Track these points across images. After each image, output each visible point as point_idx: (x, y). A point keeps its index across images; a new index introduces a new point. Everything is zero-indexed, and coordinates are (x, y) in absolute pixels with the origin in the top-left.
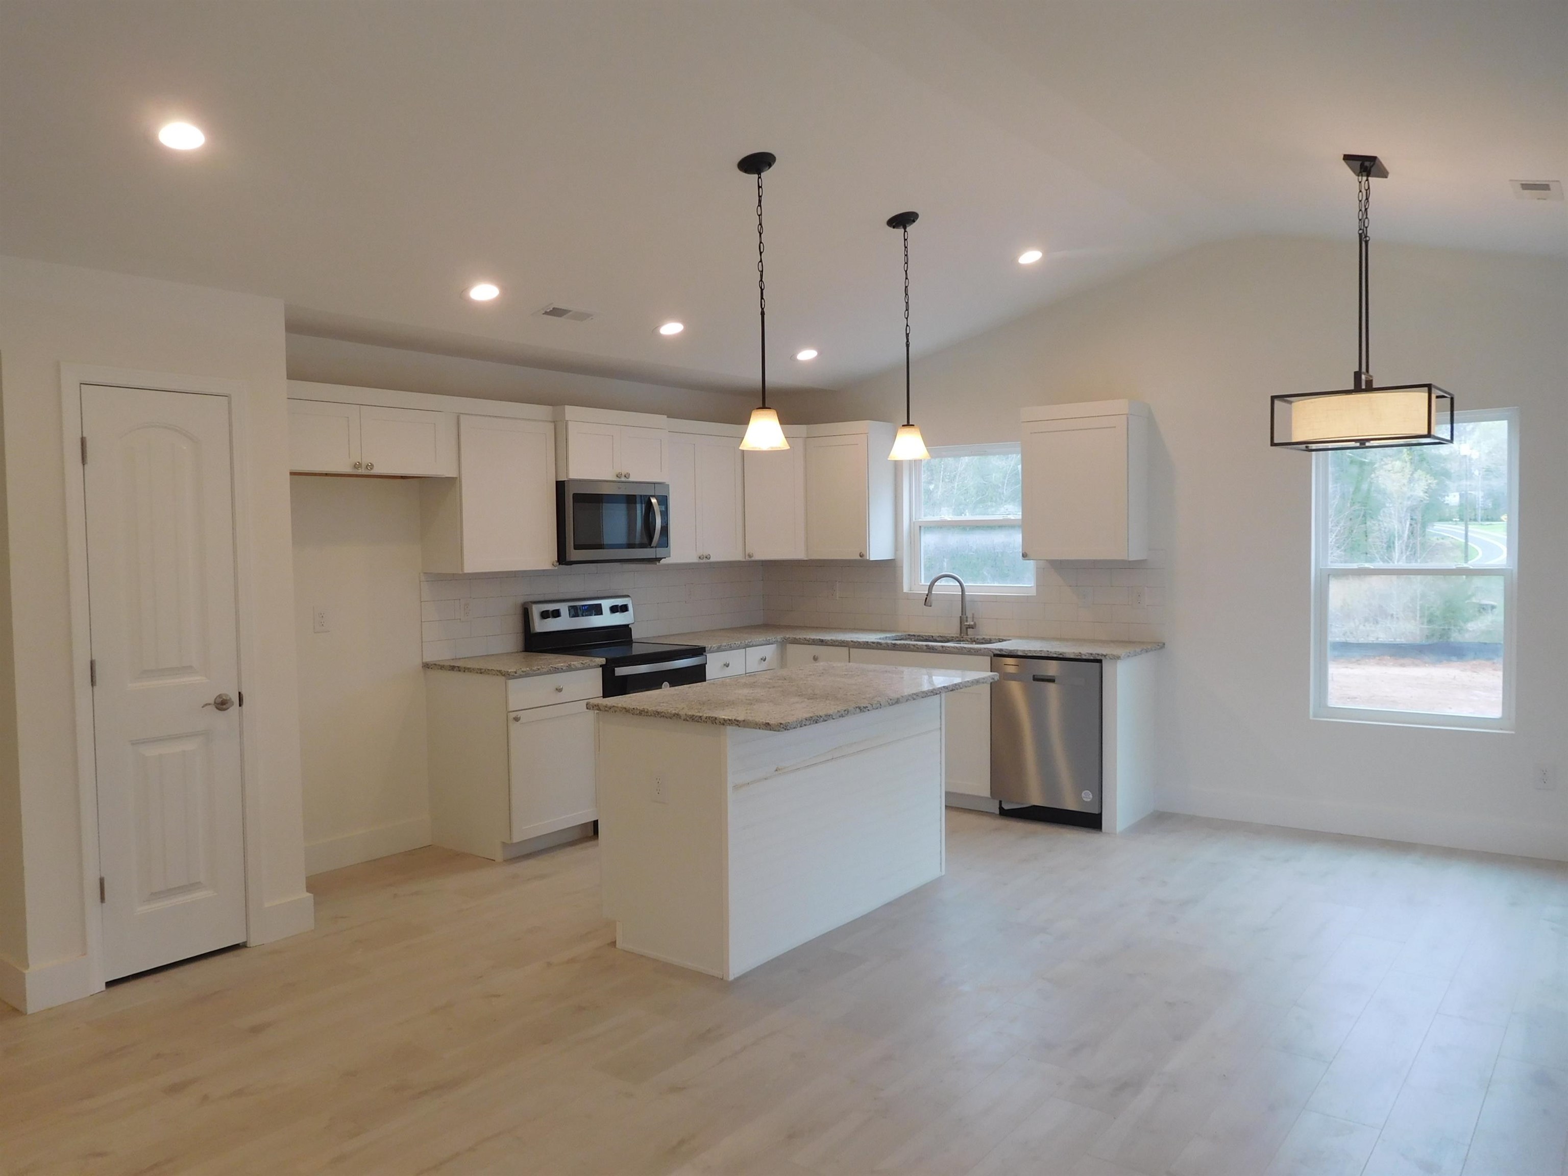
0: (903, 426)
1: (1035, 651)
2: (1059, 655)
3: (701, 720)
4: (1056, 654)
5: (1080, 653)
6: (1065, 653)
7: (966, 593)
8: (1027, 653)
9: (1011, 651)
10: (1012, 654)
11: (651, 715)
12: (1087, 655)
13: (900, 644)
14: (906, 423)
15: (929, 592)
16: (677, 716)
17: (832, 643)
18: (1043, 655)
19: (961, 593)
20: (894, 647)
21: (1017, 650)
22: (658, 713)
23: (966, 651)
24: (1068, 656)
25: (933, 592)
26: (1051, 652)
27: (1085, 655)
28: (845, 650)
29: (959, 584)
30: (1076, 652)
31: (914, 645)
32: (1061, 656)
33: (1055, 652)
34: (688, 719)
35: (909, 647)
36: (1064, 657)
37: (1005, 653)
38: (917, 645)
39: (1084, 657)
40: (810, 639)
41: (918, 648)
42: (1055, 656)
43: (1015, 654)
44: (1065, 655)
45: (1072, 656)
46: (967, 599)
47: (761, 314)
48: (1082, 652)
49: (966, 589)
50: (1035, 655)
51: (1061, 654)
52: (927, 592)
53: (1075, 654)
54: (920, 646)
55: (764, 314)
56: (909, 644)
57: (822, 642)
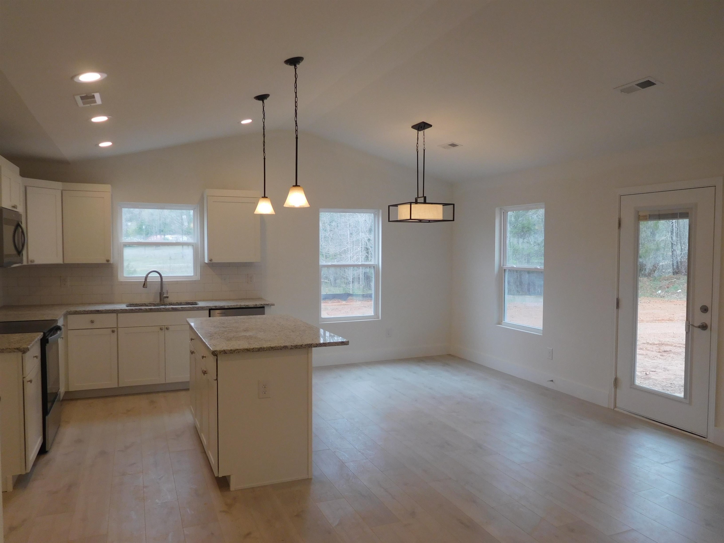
0: (262, 197)
1: (234, 306)
2: (246, 306)
3: (302, 347)
4: (244, 306)
5: (256, 304)
6: (249, 305)
7: (163, 280)
8: (229, 306)
9: (221, 307)
10: (222, 308)
11: (267, 350)
12: (260, 305)
13: (155, 308)
14: (263, 196)
15: (145, 280)
16: (285, 347)
17: (105, 311)
18: (238, 307)
19: (160, 280)
20: (151, 310)
21: (225, 306)
22: (272, 348)
23: (196, 309)
24: (250, 306)
25: (147, 280)
26: (242, 305)
27: (259, 305)
28: (115, 315)
29: (159, 275)
30: (254, 304)
31: (164, 308)
32: (247, 307)
33: (244, 305)
34: (293, 348)
35: (161, 309)
36: (248, 307)
37: (218, 308)
38: (166, 308)
39: (258, 306)
40: (88, 310)
41: (166, 310)
42: (244, 307)
43: (224, 308)
44: (248, 306)
45: (252, 306)
46: (164, 283)
47: (296, 138)
48: (257, 304)
49: (163, 278)
50: (234, 307)
51: (247, 306)
52: (144, 280)
53: (254, 305)
54: (167, 308)
55: (298, 138)
56: (161, 308)
57: (98, 312)
